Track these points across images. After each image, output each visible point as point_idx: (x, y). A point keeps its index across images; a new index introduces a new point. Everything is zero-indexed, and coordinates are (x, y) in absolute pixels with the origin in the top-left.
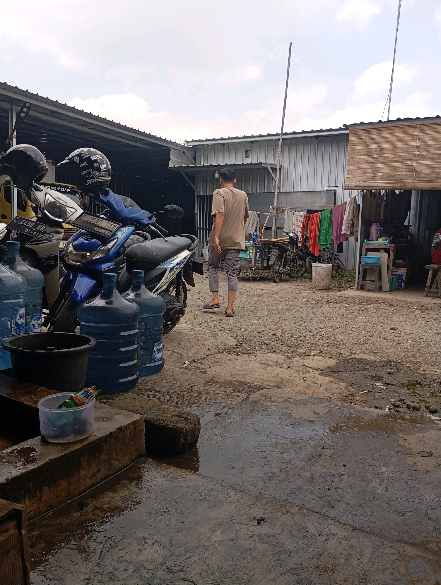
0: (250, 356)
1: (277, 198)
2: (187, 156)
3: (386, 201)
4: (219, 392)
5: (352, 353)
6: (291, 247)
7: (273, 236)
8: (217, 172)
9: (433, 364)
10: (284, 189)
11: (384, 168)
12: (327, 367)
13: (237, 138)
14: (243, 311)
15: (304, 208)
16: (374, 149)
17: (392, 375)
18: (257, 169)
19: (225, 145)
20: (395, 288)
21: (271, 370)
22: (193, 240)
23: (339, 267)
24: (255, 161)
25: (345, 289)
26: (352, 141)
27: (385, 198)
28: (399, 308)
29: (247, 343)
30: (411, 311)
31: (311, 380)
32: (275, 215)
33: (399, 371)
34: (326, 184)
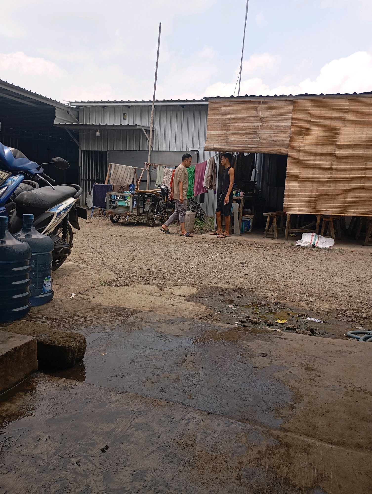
0: (128, 288)
1: (151, 156)
2: (71, 115)
3: (237, 161)
4: (102, 317)
5: (210, 283)
6: (162, 197)
7: (148, 188)
8: (98, 130)
9: (270, 289)
10: (156, 149)
11: (235, 134)
12: (191, 294)
13: (115, 102)
14: (122, 251)
15: (173, 165)
16: (228, 118)
17: (240, 299)
18: (133, 130)
19: (105, 107)
20: (244, 231)
21: (146, 298)
22: (78, 189)
23: (201, 214)
24: (131, 124)
25: (206, 232)
26: (211, 111)
27: (237, 159)
28: (247, 247)
29: (126, 277)
30: (255, 249)
31: (178, 305)
32: (149, 170)
33: (246, 296)
34: (190, 145)
